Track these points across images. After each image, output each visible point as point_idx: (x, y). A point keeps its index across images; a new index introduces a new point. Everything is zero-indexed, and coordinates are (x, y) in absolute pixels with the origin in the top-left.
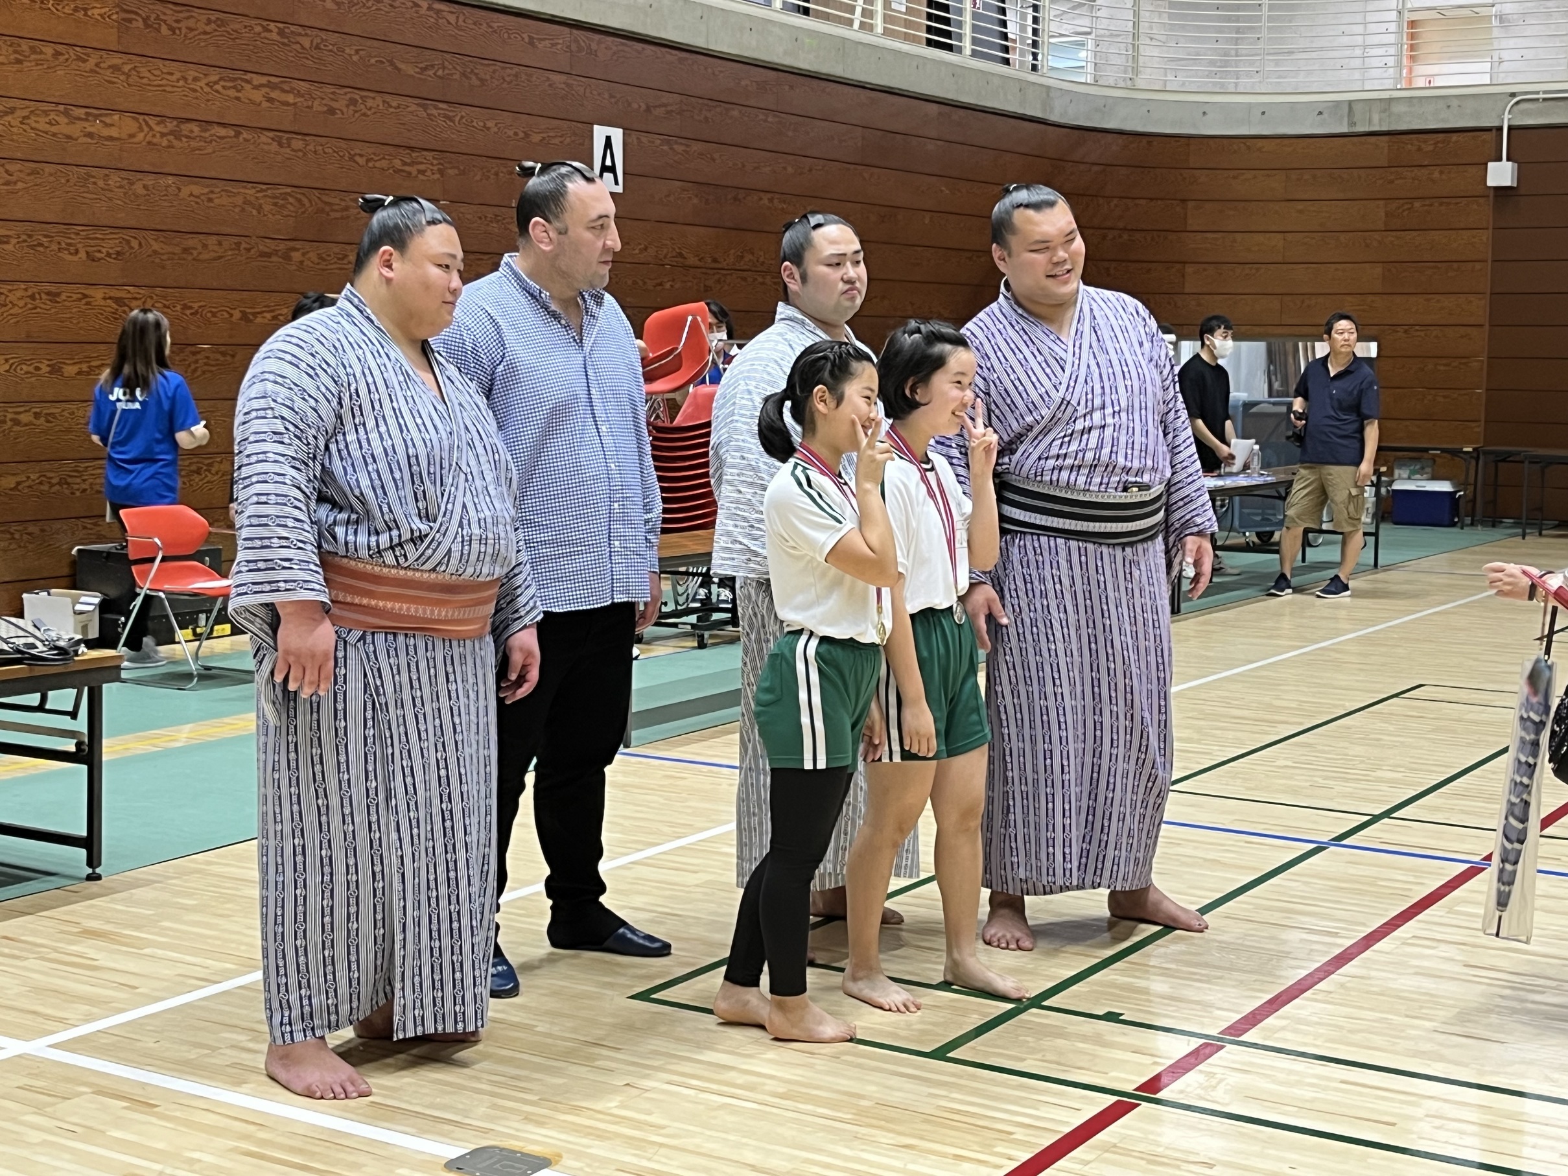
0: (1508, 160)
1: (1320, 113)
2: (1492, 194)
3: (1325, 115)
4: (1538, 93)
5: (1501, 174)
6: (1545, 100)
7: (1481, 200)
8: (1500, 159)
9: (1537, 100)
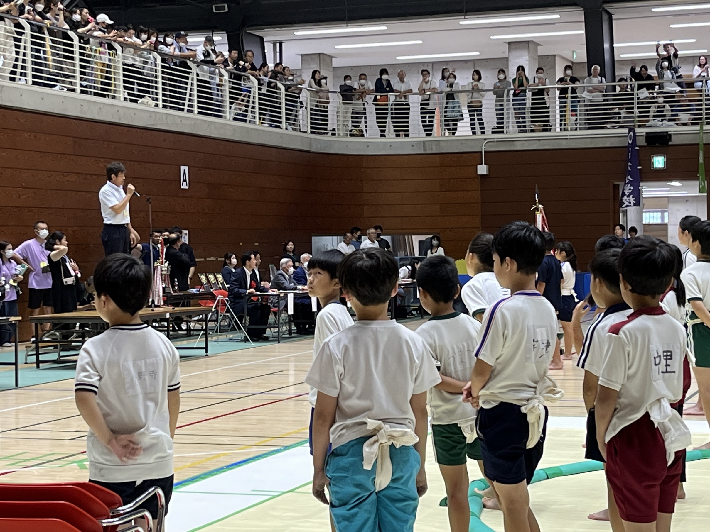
0: (485, 164)
1: (413, 146)
2: (479, 177)
3: (415, 147)
4: (494, 139)
5: (482, 170)
6: (497, 141)
7: (476, 180)
8: (482, 164)
9: (494, 141)
